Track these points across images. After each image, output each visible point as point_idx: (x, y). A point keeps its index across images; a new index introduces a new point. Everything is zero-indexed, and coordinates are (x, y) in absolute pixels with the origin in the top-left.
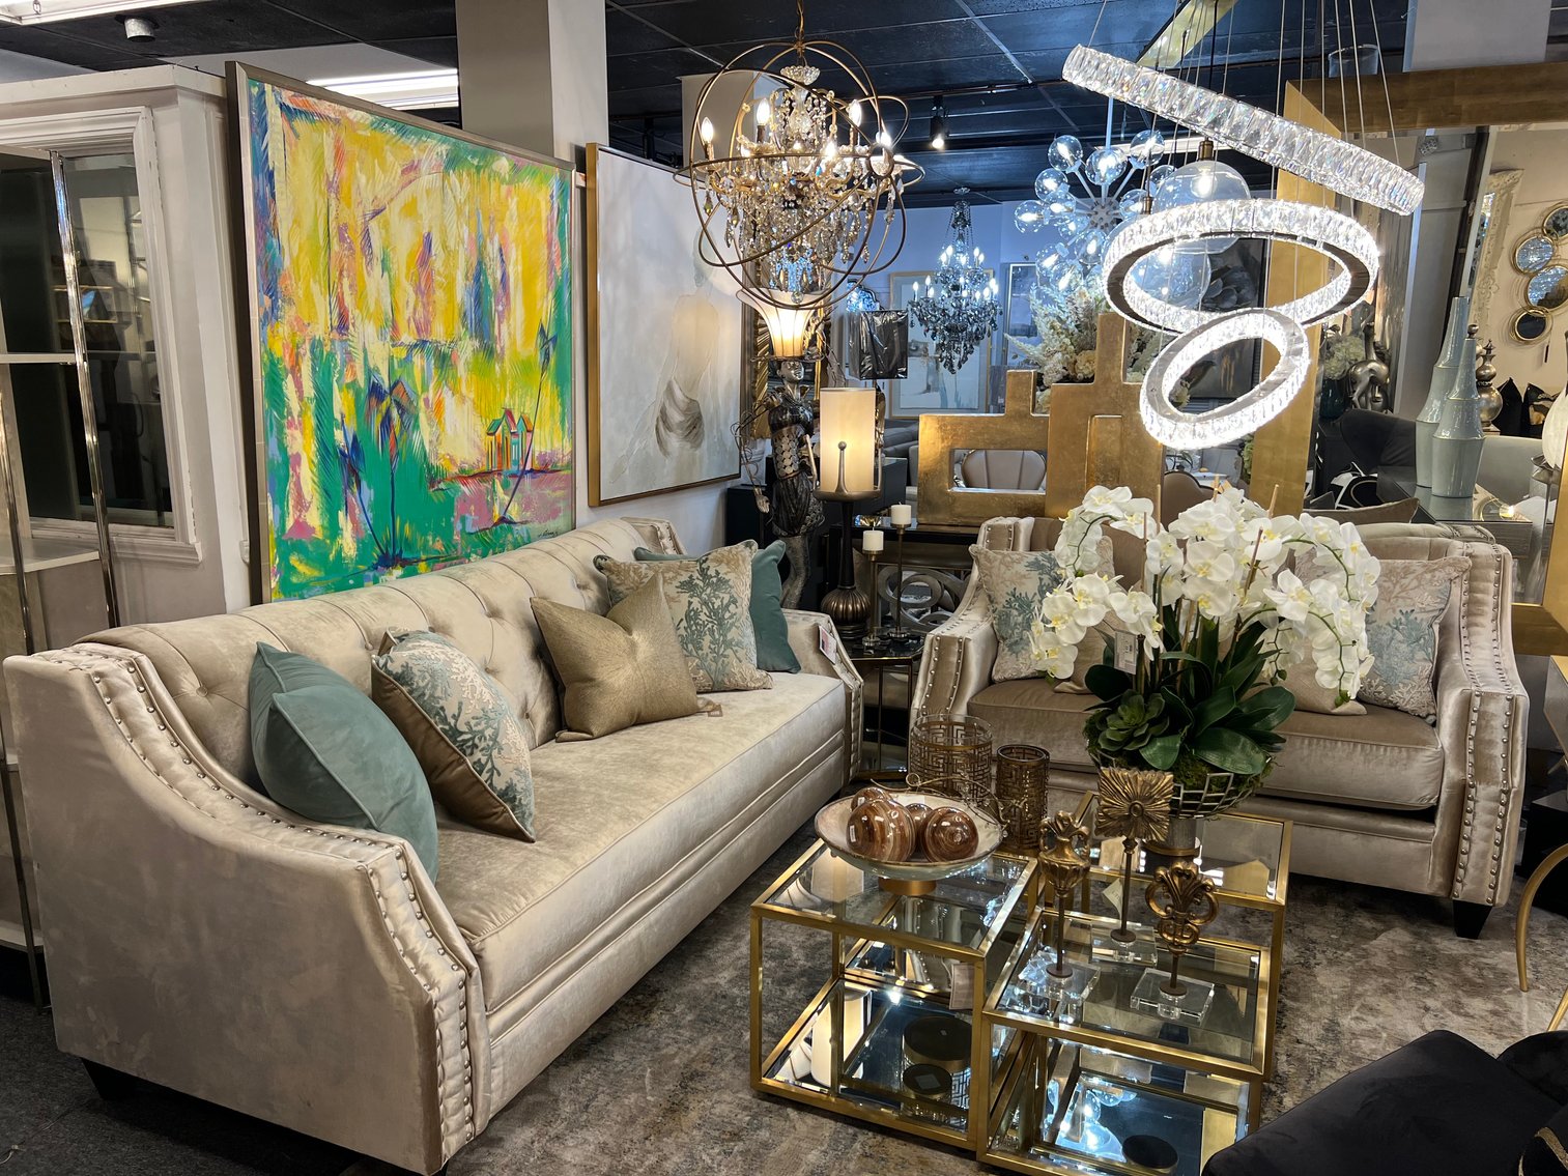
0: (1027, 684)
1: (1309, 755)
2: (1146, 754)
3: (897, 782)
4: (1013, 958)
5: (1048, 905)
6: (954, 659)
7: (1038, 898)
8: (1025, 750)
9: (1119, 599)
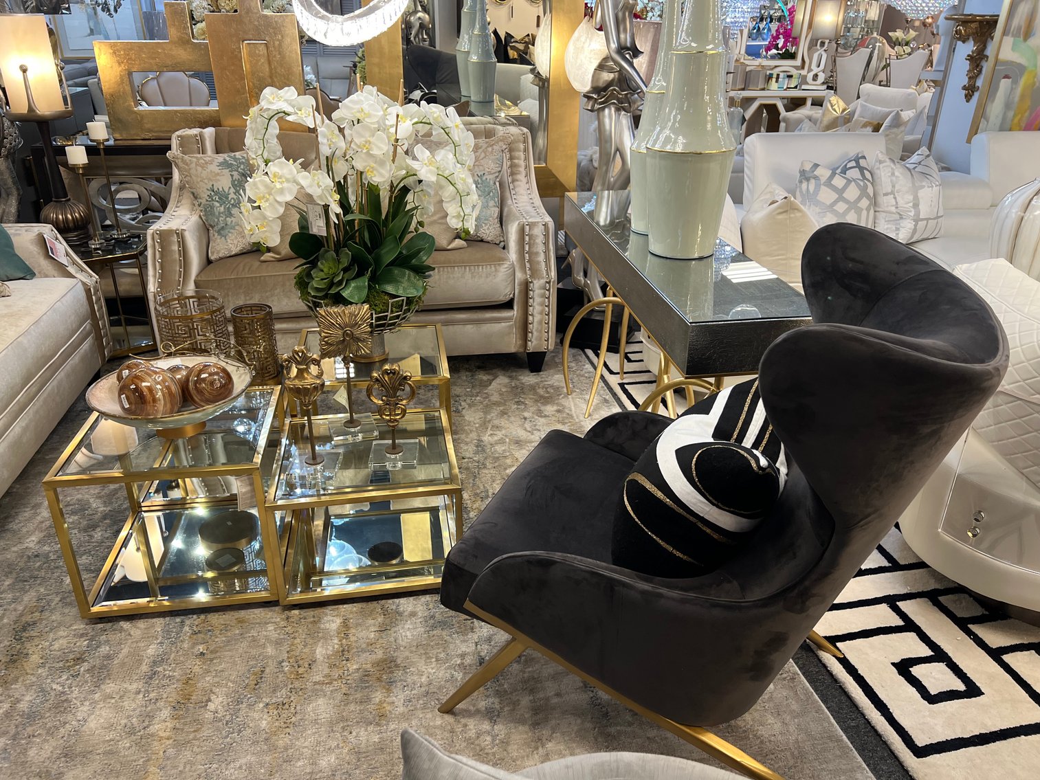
0: (239, 259)
1: (440, 279)
2: (345, 294)
3: (152, 352)
4: (278, 460)
5: (293, 416)
6: (175, 248)
7: (285, 412)
8: (252, 307)
9: (306, 178)
